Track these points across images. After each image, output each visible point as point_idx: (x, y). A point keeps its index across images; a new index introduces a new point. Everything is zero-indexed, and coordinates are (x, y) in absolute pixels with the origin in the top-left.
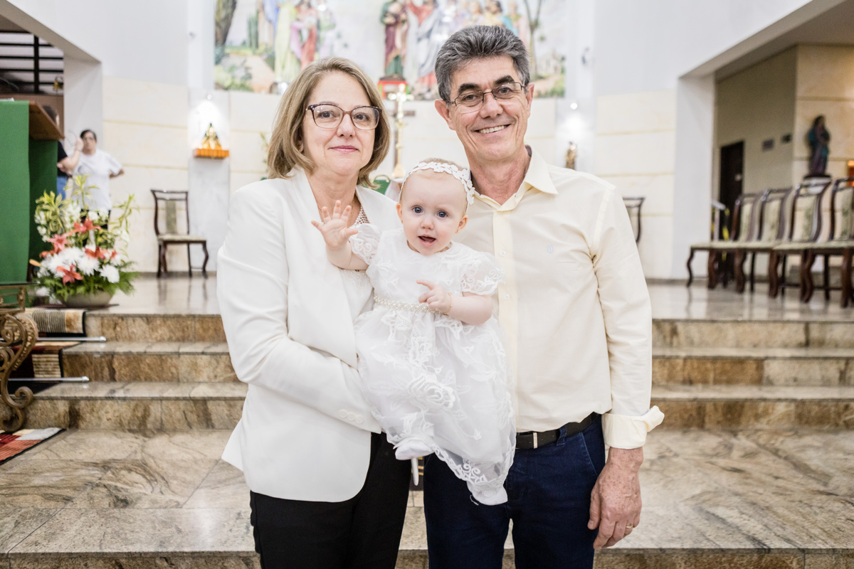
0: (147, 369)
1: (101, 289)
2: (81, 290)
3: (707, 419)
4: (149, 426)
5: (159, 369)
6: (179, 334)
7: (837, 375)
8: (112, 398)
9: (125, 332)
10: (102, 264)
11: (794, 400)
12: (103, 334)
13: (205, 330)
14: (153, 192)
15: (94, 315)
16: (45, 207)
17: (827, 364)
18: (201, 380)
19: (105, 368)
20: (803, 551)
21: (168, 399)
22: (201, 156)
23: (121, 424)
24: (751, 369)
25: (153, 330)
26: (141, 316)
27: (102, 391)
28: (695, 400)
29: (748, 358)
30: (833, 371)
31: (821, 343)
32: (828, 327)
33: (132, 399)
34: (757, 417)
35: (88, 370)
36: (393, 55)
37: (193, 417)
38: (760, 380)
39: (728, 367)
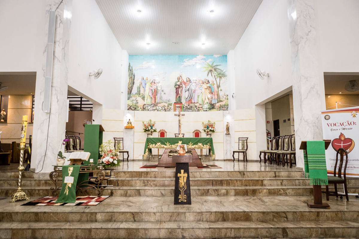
0: (125, 183)
1: (114, 166)
2: (110, 166)
3: (248, 193)
4: (127, 195)
5: (128, 183)
6: (131, 176)
7: (280, 184)
8: (120, 189)
9: (119, 175)
10: (114, 160)
11: (268, 189)
12: (115, 176)
13: (137, 175)
14: (114, 138)
15: (113, 172)
16: (101, 147)
17: (278, 181)
18: (137, 186)
19: (116, 183)
20: (251, 212)
21: (132, 189)
22: (127, 128)
23: (121, 194)
24: (260, 182)
25: (125, 175)
26: (123, 172)
27: (117, 188)
28: (245, 189)
29: (259, 180)
30: (279, 183)
31: (279, 176)
32: (280, 172)
33: (124, 189)
34: (260, 193)
35: (113, 184)
36: (178, 96)
37: (137, 193)
38: (262, 185)
39: (255, 182)
